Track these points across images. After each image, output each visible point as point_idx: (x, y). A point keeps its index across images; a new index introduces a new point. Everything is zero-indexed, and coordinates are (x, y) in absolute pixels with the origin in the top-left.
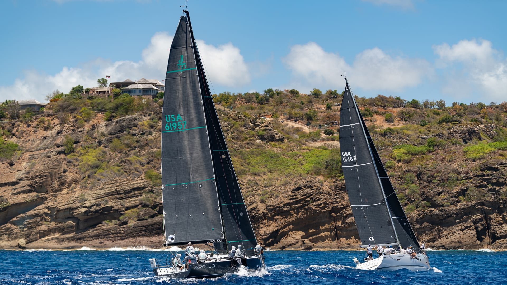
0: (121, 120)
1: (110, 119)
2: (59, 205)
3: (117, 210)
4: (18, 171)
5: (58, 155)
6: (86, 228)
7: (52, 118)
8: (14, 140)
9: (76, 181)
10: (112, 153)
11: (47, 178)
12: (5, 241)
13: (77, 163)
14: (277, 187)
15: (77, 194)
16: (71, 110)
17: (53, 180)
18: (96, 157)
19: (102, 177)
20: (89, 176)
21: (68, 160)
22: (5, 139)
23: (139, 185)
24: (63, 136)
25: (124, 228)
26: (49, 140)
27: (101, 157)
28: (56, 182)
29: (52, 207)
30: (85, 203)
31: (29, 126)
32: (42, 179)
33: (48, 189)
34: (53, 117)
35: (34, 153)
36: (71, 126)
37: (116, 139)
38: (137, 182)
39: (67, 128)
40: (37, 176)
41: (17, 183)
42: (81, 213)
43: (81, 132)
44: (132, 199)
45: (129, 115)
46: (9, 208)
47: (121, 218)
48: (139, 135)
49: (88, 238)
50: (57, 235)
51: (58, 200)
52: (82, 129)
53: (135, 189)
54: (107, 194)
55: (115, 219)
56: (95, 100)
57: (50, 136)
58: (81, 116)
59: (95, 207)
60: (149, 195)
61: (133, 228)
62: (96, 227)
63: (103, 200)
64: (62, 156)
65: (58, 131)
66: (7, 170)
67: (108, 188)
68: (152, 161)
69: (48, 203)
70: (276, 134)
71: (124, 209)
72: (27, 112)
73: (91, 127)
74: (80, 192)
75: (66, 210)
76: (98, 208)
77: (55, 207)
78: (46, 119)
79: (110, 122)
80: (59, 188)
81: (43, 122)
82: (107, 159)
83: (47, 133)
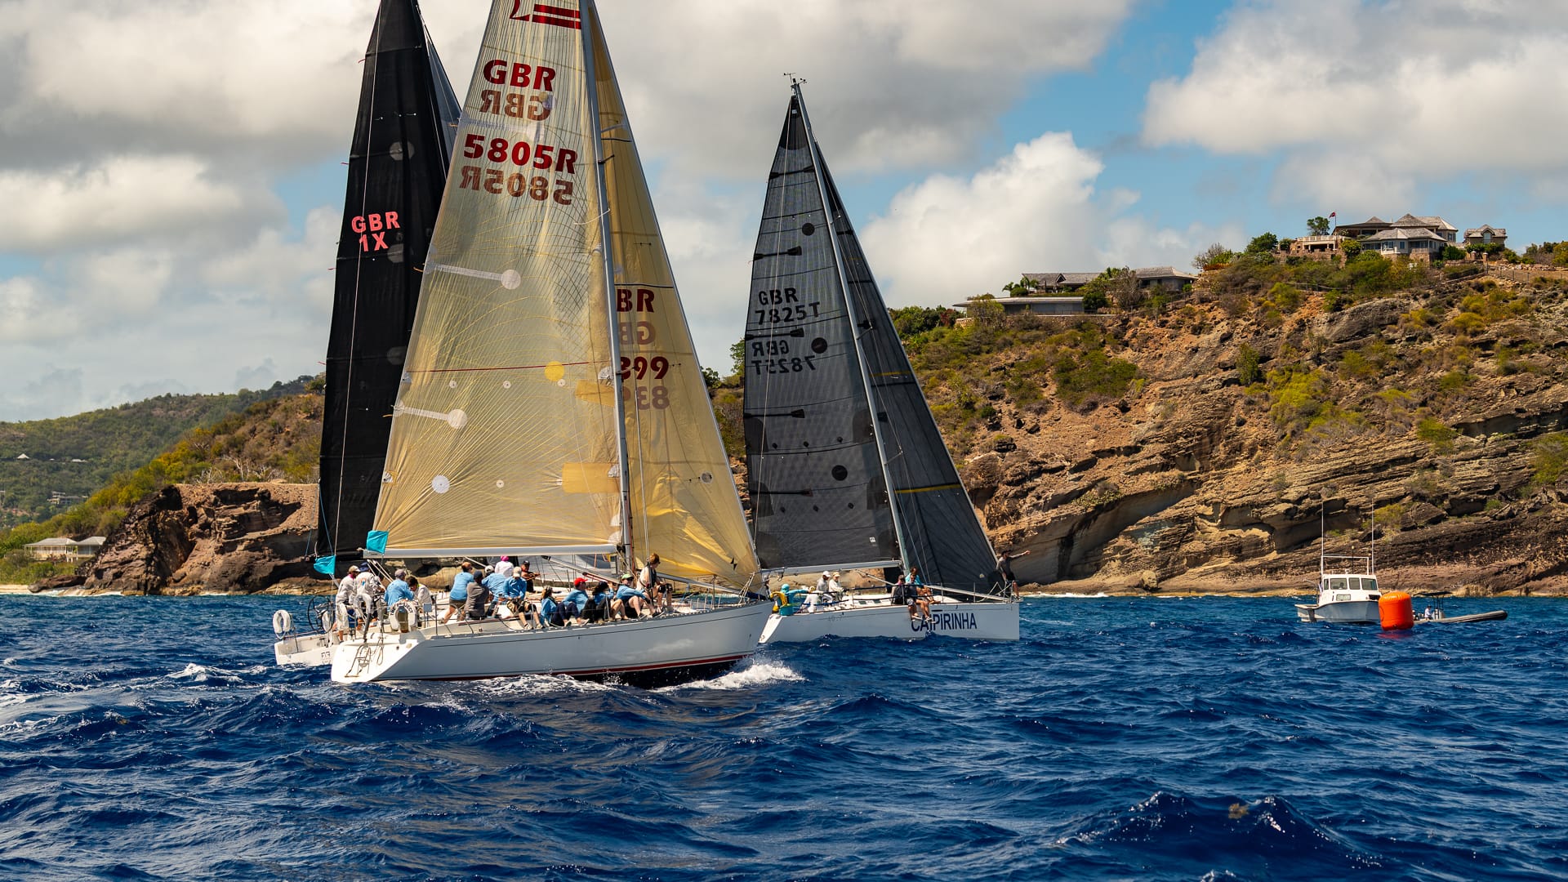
0: (1361, 310)
1: (1337, 307)
2: (1228, 497)
3: (1357, 508)
4: (1138, 422)
5: (1225, 387)
6: (1288, 547)
7: (1209, 307)
8: (1127, 355)
9: (1265, 444)
10: (1343, 383)
11: (1202, 438)
12: (1115, 574)
13: (1266, 405)
15: (1268, 473)
16: (1252, 287)
17: (1215, 443)
18: (1308, 391)
19: (1321, 435)
20: (1293, 433)
21: (1247, 399)
22: (1109, 354)
23: (1404, 451)
24: (1234, 346)
25: (1373, 546)
26: (1203, 354)
27: (1319, 392)
28: (1221, 447)
29: (1215, 500)
30: (1286, 491)
31: (1162, 324)
32: (1191, 441)
33: (1205, 462)
34: (1211, 303)
35: (1172, 384)
36: (1252, 324)
37: (1352, 352)
38: (1400, 445)
39: (1243, 327)
40: (1180, 434)
41: (1136, 450)
42: (1278, 514)
43: (1273, 336)
44: (1389, 484)
45: (1380, 298)
46: (1122, 503)
47: (1365, 524)
48: (1402, 343)
50: (1226, 562)
51: (1226, 487)
53: (1394, 462)
54: (1335, 473)
55: (1352, 526)
56: (1303, 267)
57: (1205, 345)
58: (1273, 301)
59: (1308, 500)
60: (1427, 474)
61: (1394, 545)
62: (1310, 545)
63: (1326, 486)
64: (1234, 389)
65: (1224, 334)
66: (1115, 421)
67: (1337, 459)
68: (1432, 398)
69: (1204, 492)
71: (1371, 505)
72: (1155, 294)
73: (1296, 326)
74: (1274, 469)
75: (1243, 508)
76: (1314, 503)
77: (1220, 500)
78: (1197, 308)
79: (1338, 313)
80: (1229, 460)
81: (1190, 315)
82: (1331, 396)
83: (1199, 340)
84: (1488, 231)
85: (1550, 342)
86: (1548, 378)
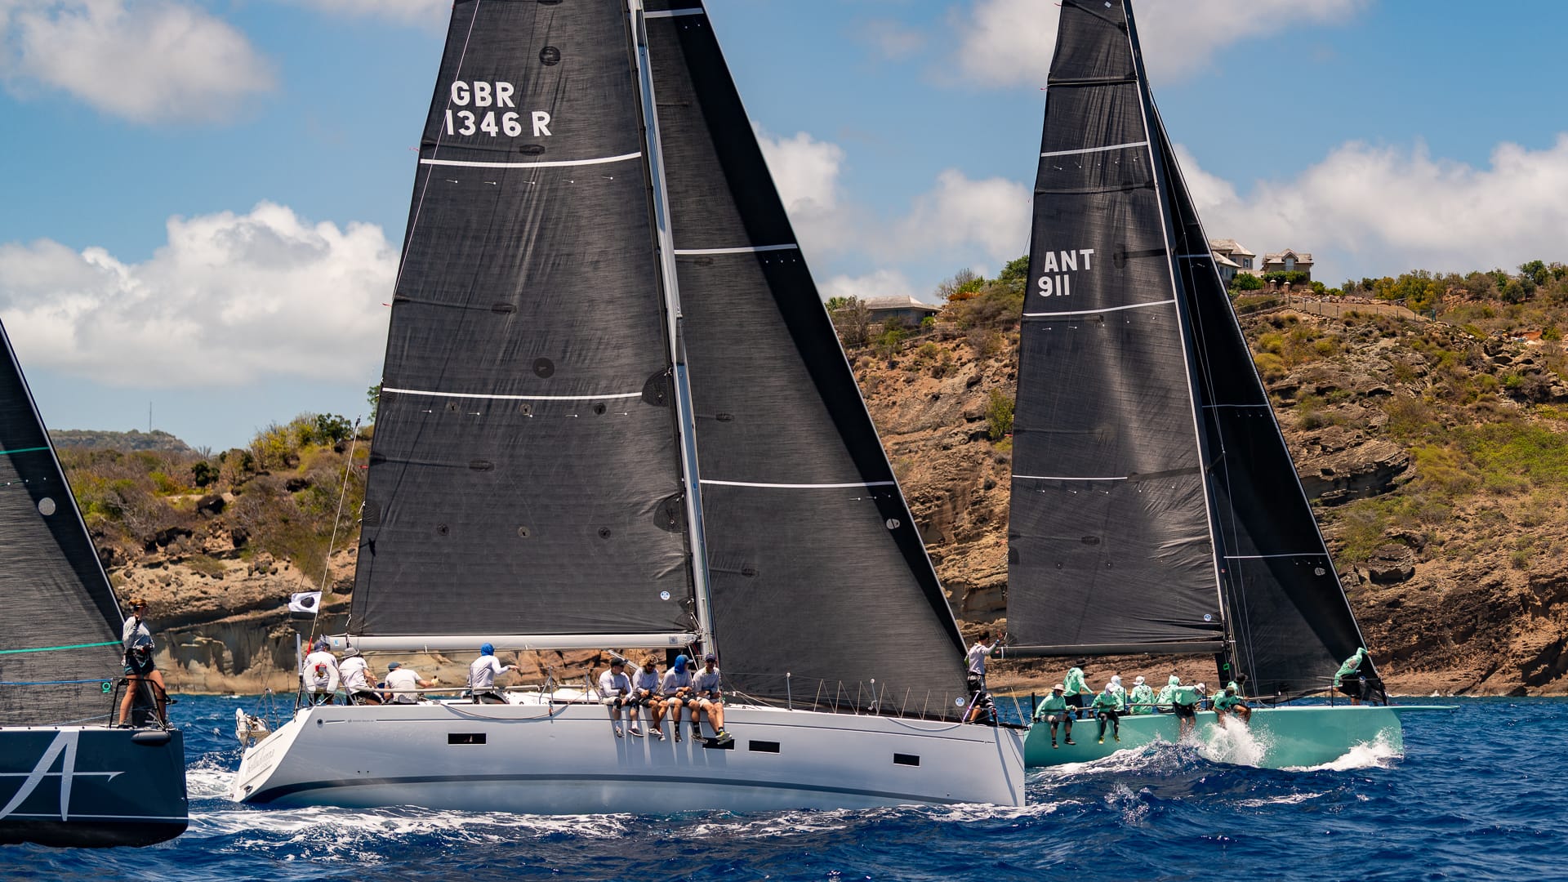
2: (974, 575)
5: (972, 442)
7: (954, 345)
11: (943, 504)
14: (1558, 525)
16: (1007, 321)
17: (958, 510)
21: (997, 456)
24: (984, 392)
28: (965, 515)
29: (957, 580)
31: (893, 365)
32: (930, 508)
33: (945, 533)
34: (957, 341)
35: (907, 437)
36: (1005, 366)
39: (995, 369)
40: (916, 499)
51: (972, 564)
57: (949, 391)
64: (983, 445)
65: (971, 378)
69: (944, 570)
70: (1555, 383)
72: (887, 329)
75: (992, 590)
77: (962, 580)
78: (938, 346)
80: (975, 532)
81: (931, 354)
83: (942, 385)
84: (1290, 256)
85: (1363, 389)
86: (1361, 432)
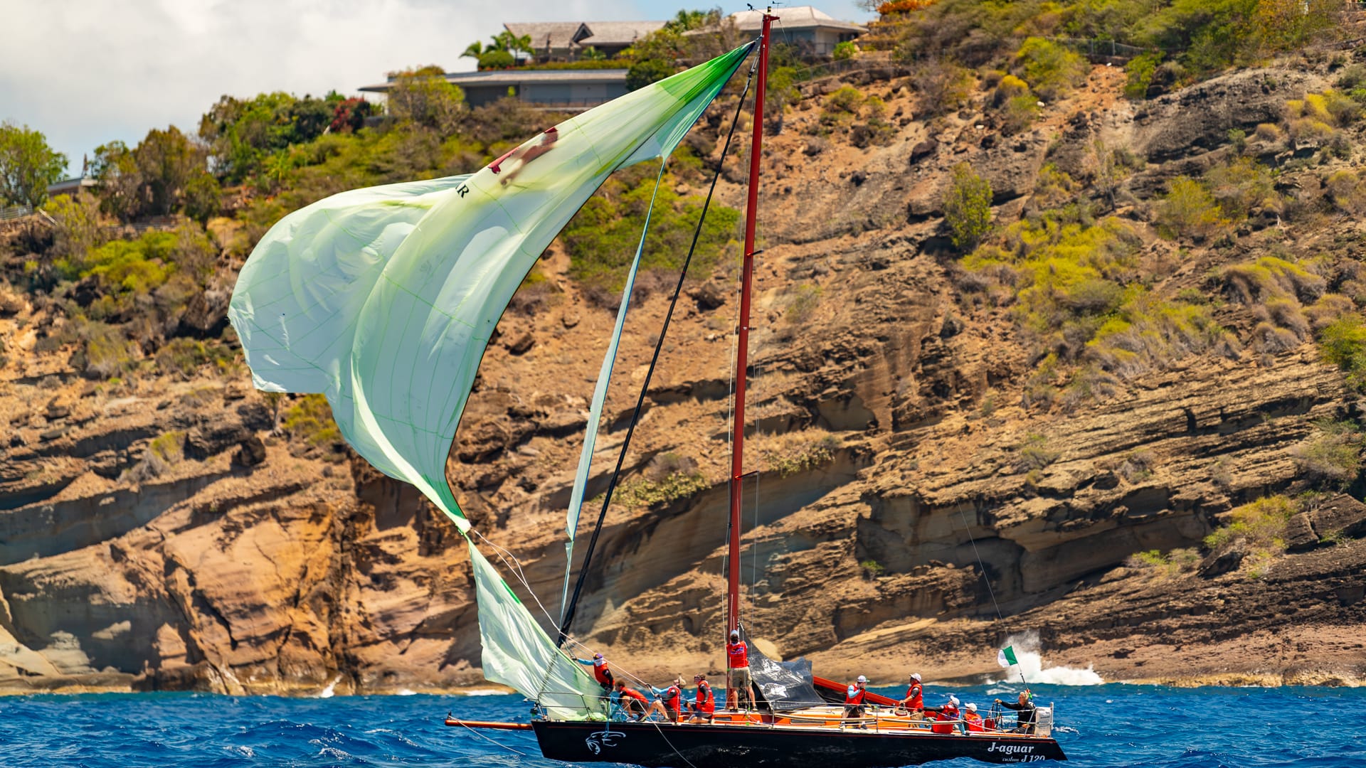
0: (1203, 94)
1: (1152, 90)
2: (928, 483)
3: (1194, 506)
5: (922, 256)
6: (1051, 589)
7: (886, 90)
9: (1002, 375)
10: (1166, 245)
11: (874, 362)
12: (689, 649)
13: (1005, 293)
15: (1009, 434)
16: (974, 49)
17: (899, 372)
18: (1093, 262)
19: (1121, 353)
20: (1062, 352)
21: (965, 280)
22: (680, 189)
23: (1292, 386)
24: (941, 169)
25: (1227, 585)
26: (876, 188)
27: (1113, 265)
28: (910, 379)
29: (898, 491)
30: (1046, 471)
32: (851, 368)
33: (878, 412)
34: (893, 82)
35: (811, 249)
37: (1185, 181)
38: (1284, 373)
39: (958, 131)
40: (827, 354)
42: (1030, 516)
43: (1021, 148)
44: (1262, 454)
45: (1242, 68)
46: (704, 498)
47: (1211, 540)
48: (1288, 162)
49: (1064, 631)
51: (923, 464)
52: (1028, 136)
53: (1273, 408)
54: (1148, 433)
55: (1185, 543)
58: (1020, 77)
59: (1090, 490)
60: (1340, 434)
61: (1271, 583)
62: (1098, 584)
63: (1130, 460)
65: (920, 145)
66: (692, 328)
67: (1153, 402)
68: (1351, 276)
69: (876, 474)
71: (1225, 499)
73: (1070, 129)
74: (1022, 424)
75: (960, 507)
76: (1105, 496)
77: (908, 492)
78: (862, 93)
79: (1156, 101)
80: (928, 408)
81: (849, 107)
82: (1142, 273)
83: (869, 158)
